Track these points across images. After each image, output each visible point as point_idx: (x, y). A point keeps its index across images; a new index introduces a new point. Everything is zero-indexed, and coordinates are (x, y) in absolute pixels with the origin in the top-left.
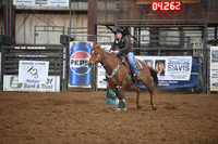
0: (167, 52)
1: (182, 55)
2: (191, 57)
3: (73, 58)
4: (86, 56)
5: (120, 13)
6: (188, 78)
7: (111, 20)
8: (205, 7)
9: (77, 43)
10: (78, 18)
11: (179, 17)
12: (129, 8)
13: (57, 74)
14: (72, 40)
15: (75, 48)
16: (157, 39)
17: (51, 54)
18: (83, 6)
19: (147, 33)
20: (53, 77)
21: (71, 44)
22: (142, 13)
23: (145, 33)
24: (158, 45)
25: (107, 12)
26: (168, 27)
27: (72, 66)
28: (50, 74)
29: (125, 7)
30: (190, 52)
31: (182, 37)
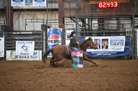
0: (110, 34)
1: (119, 35)
2: (124, 37)
3: (50, 39)
4: (58, 37)
5: (78, 10)
6: (123, 50)
7: (73, 14)
8: (133, 5)
9: (52, 29)
10: (52, 14)
11: (116, 11)
12: (85, 7)
13: (40, 49)
14: (49, 27)
15: (51, 33)
16: (103, 25)
17: (36, 37)
18: (56, 6)
19: (97, 22)
20: (37, 51)
21: (48, 30)
22: (92, 9)
23: (95, 22)
24: (103, 29)
25: (70, 9)
26: (110, 18)
27: (50, 44)
28: (35, 49)
29: (82, 6)
30: (124, 33)
31: (118, 24)
